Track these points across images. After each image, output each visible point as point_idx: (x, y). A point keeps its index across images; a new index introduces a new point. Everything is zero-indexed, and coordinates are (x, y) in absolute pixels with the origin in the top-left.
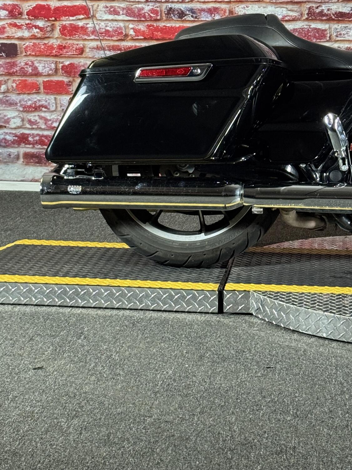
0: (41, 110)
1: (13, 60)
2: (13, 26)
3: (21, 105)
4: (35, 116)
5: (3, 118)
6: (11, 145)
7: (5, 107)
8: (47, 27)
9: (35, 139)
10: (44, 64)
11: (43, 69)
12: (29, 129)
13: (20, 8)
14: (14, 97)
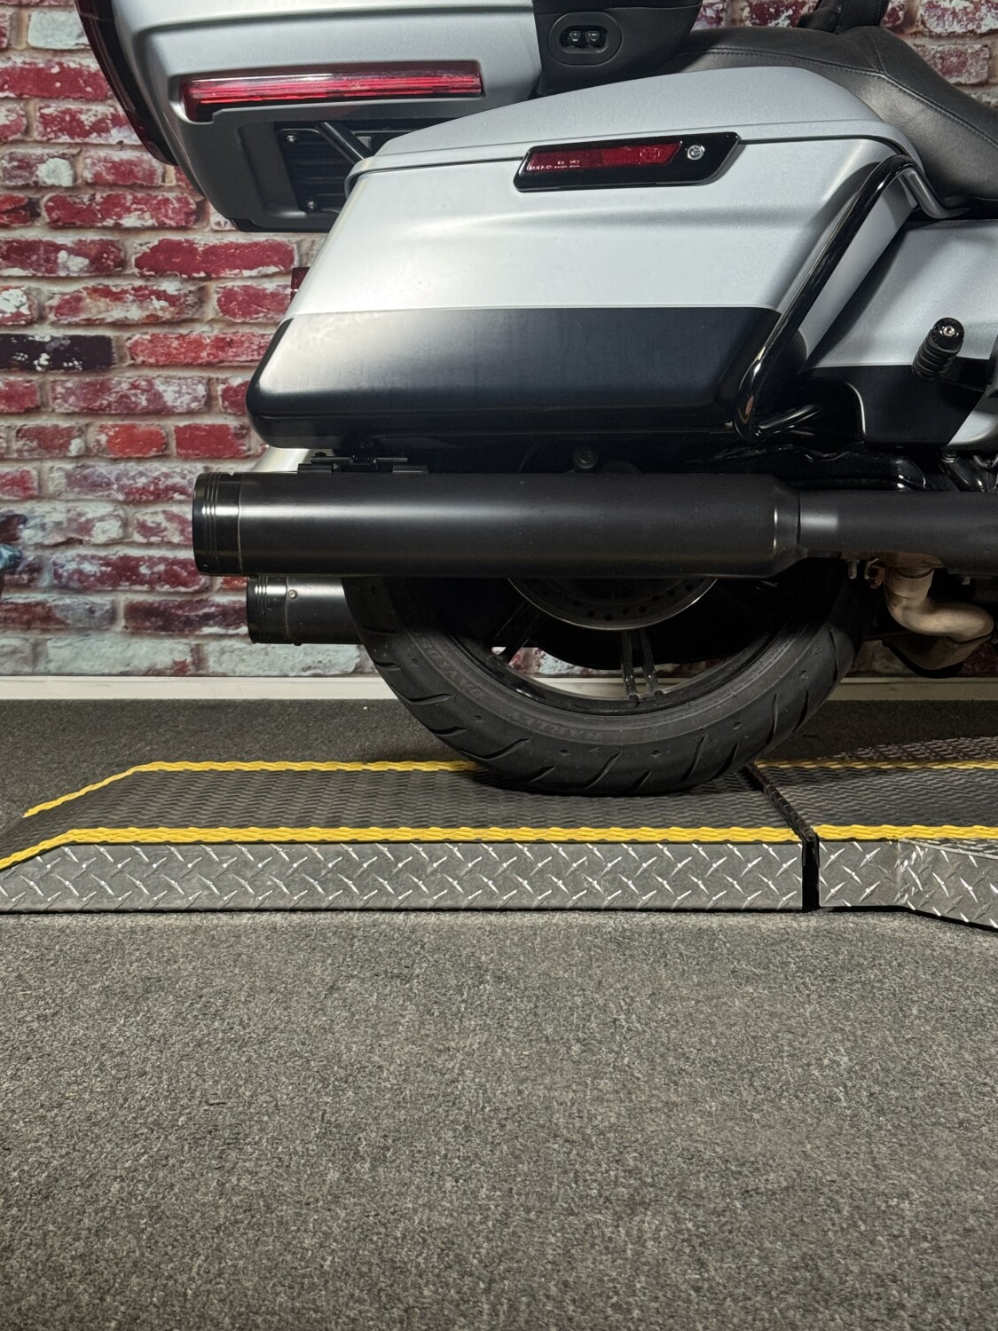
0: (172, 498)
1: (100, 378)
2: (101, 295)
3: (121, 489)
4: (156, 513)
5: (75, 520)
6: (95, 586)
7: (79, 493)
8: (186, 295)
9: (156, 569)
10: (179, 385)
11: (176, 399)
12: (140, 545)
13: (120, 250)
14: (103, 469)
